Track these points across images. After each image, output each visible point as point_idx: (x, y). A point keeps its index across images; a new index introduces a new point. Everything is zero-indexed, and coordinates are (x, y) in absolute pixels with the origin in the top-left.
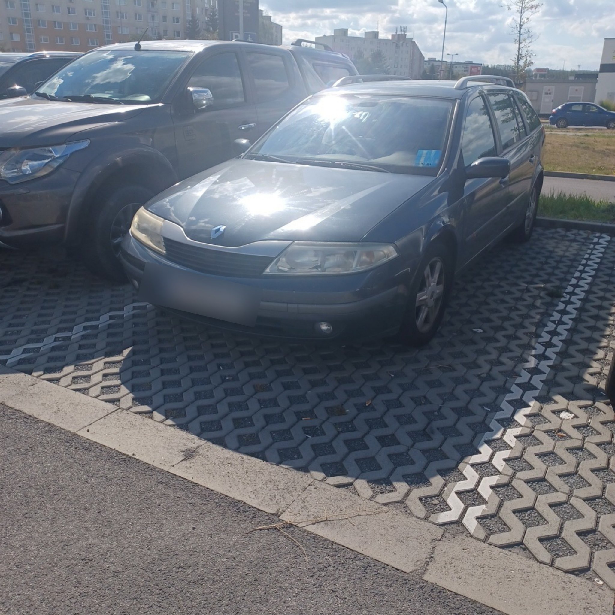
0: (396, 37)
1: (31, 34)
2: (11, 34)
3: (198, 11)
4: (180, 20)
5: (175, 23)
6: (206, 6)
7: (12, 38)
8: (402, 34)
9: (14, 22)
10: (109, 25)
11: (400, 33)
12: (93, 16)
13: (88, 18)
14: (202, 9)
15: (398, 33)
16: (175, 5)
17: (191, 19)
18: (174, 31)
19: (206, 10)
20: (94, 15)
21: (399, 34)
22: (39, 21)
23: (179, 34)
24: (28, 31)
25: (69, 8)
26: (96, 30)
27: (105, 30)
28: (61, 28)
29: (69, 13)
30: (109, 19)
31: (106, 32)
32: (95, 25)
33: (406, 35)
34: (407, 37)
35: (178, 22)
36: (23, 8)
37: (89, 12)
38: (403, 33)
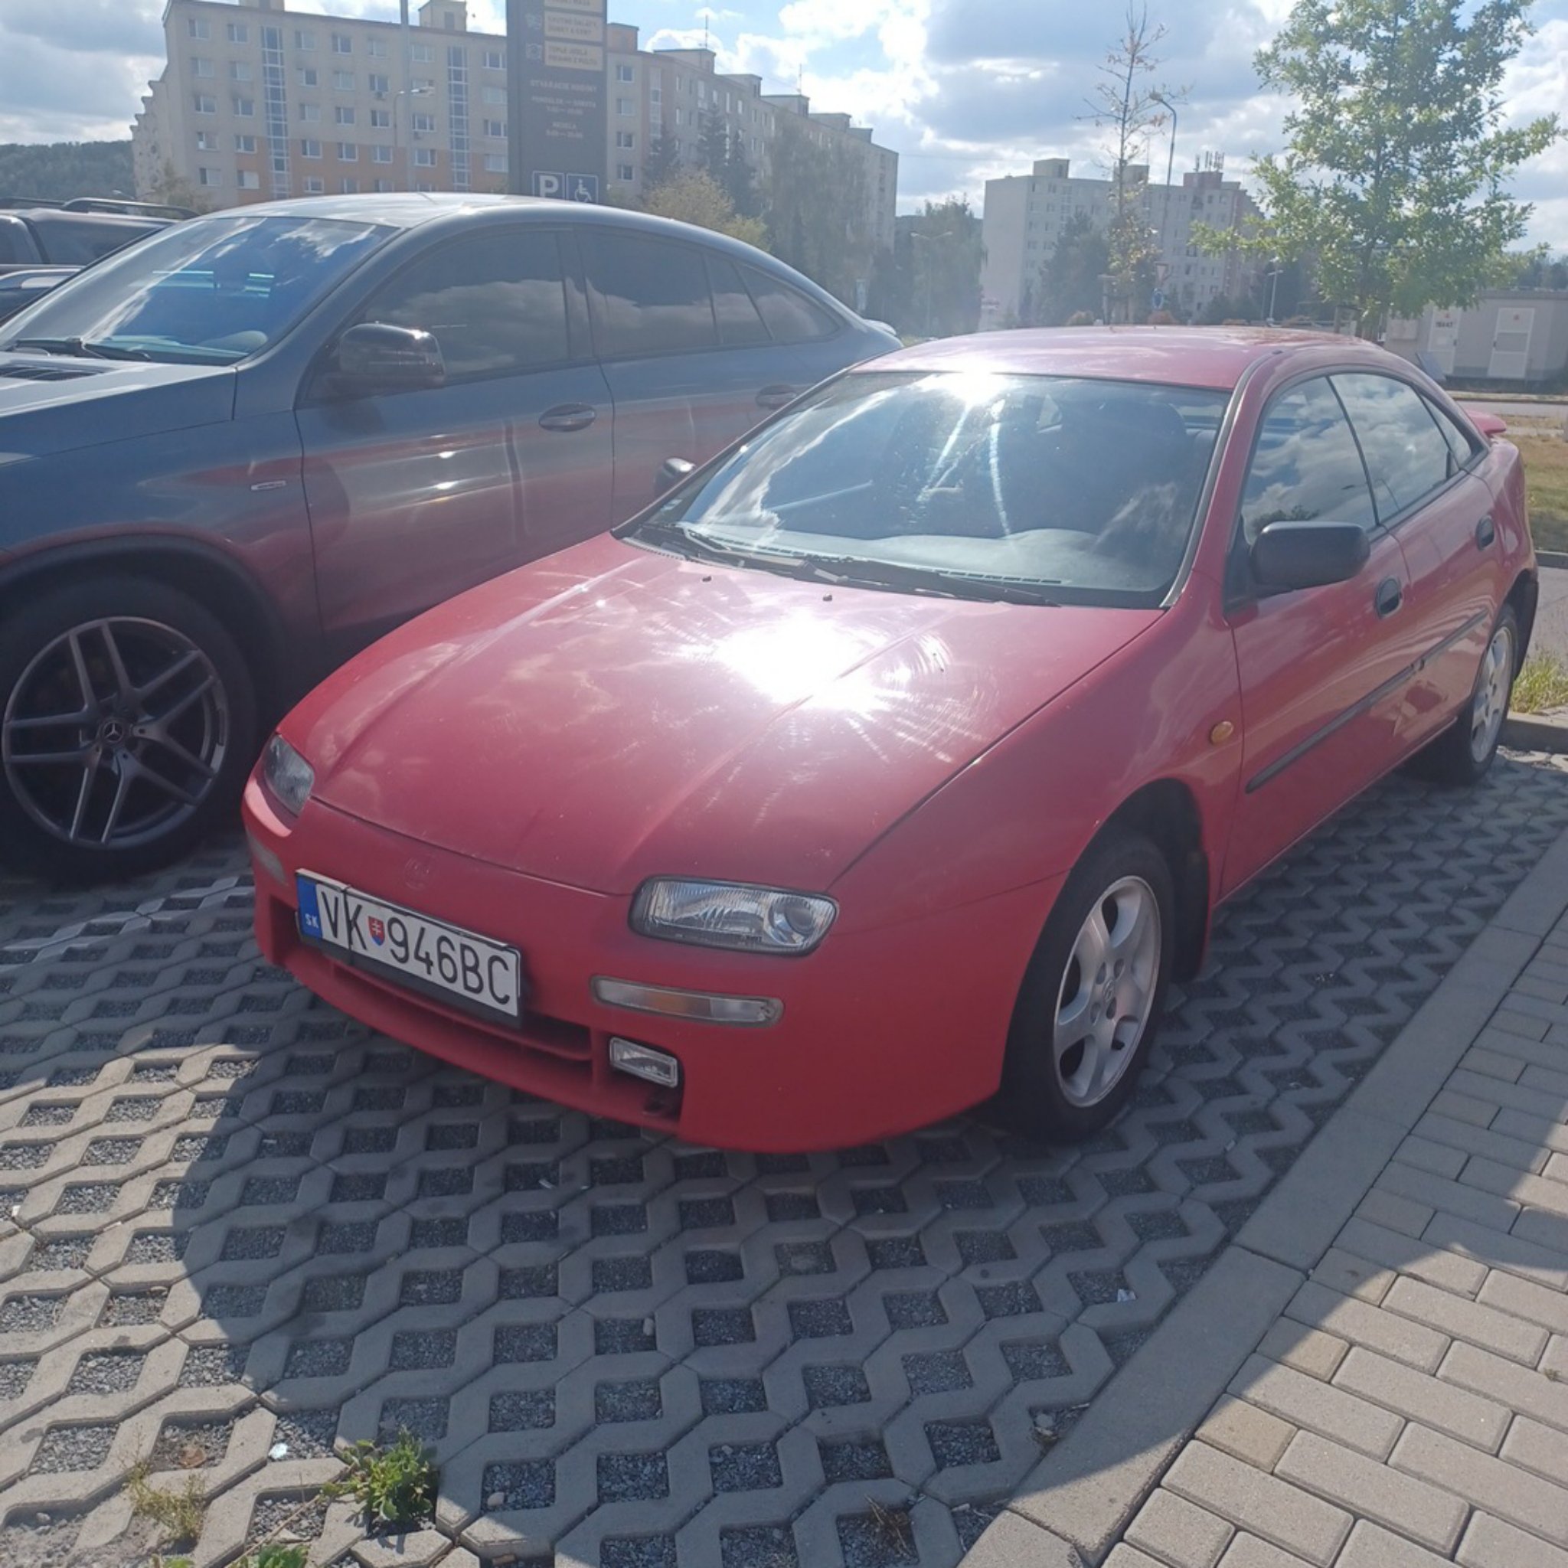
0: (1195, 180)
1: (285, 172)
2: (240, 173)
3: (679, 118)
4: (634, 139)
5: (622, 147)
6: (700, 105)
7: (241, 181)
8: (1210, 173)
9: (249, 145)
10: (466, 151)
11: (1207, 170)
12: (428, 130)
13: (416, 134)
14: (691, 114)
15: (1202, 169)
16: (623, 103)
17: (659, 136)
18: (619, 166)
19: (700, 115)
20: (432, 128)
21: (1203, 173)
22: (304, 142)
23: (631, 174)
24: (279, 165)
25: (374, 113)
26: (432, 163)
27: (455, 164)
28: (354, 157)
29: (374, 123)
30: (465, 137)
31: (458, 167)
32: (433, 151)
33: (1221, 174)
34: (1224, 179)
35: (629, 144)
36: (271, 114)
37: (419, 122)
38: (1213, 169)
